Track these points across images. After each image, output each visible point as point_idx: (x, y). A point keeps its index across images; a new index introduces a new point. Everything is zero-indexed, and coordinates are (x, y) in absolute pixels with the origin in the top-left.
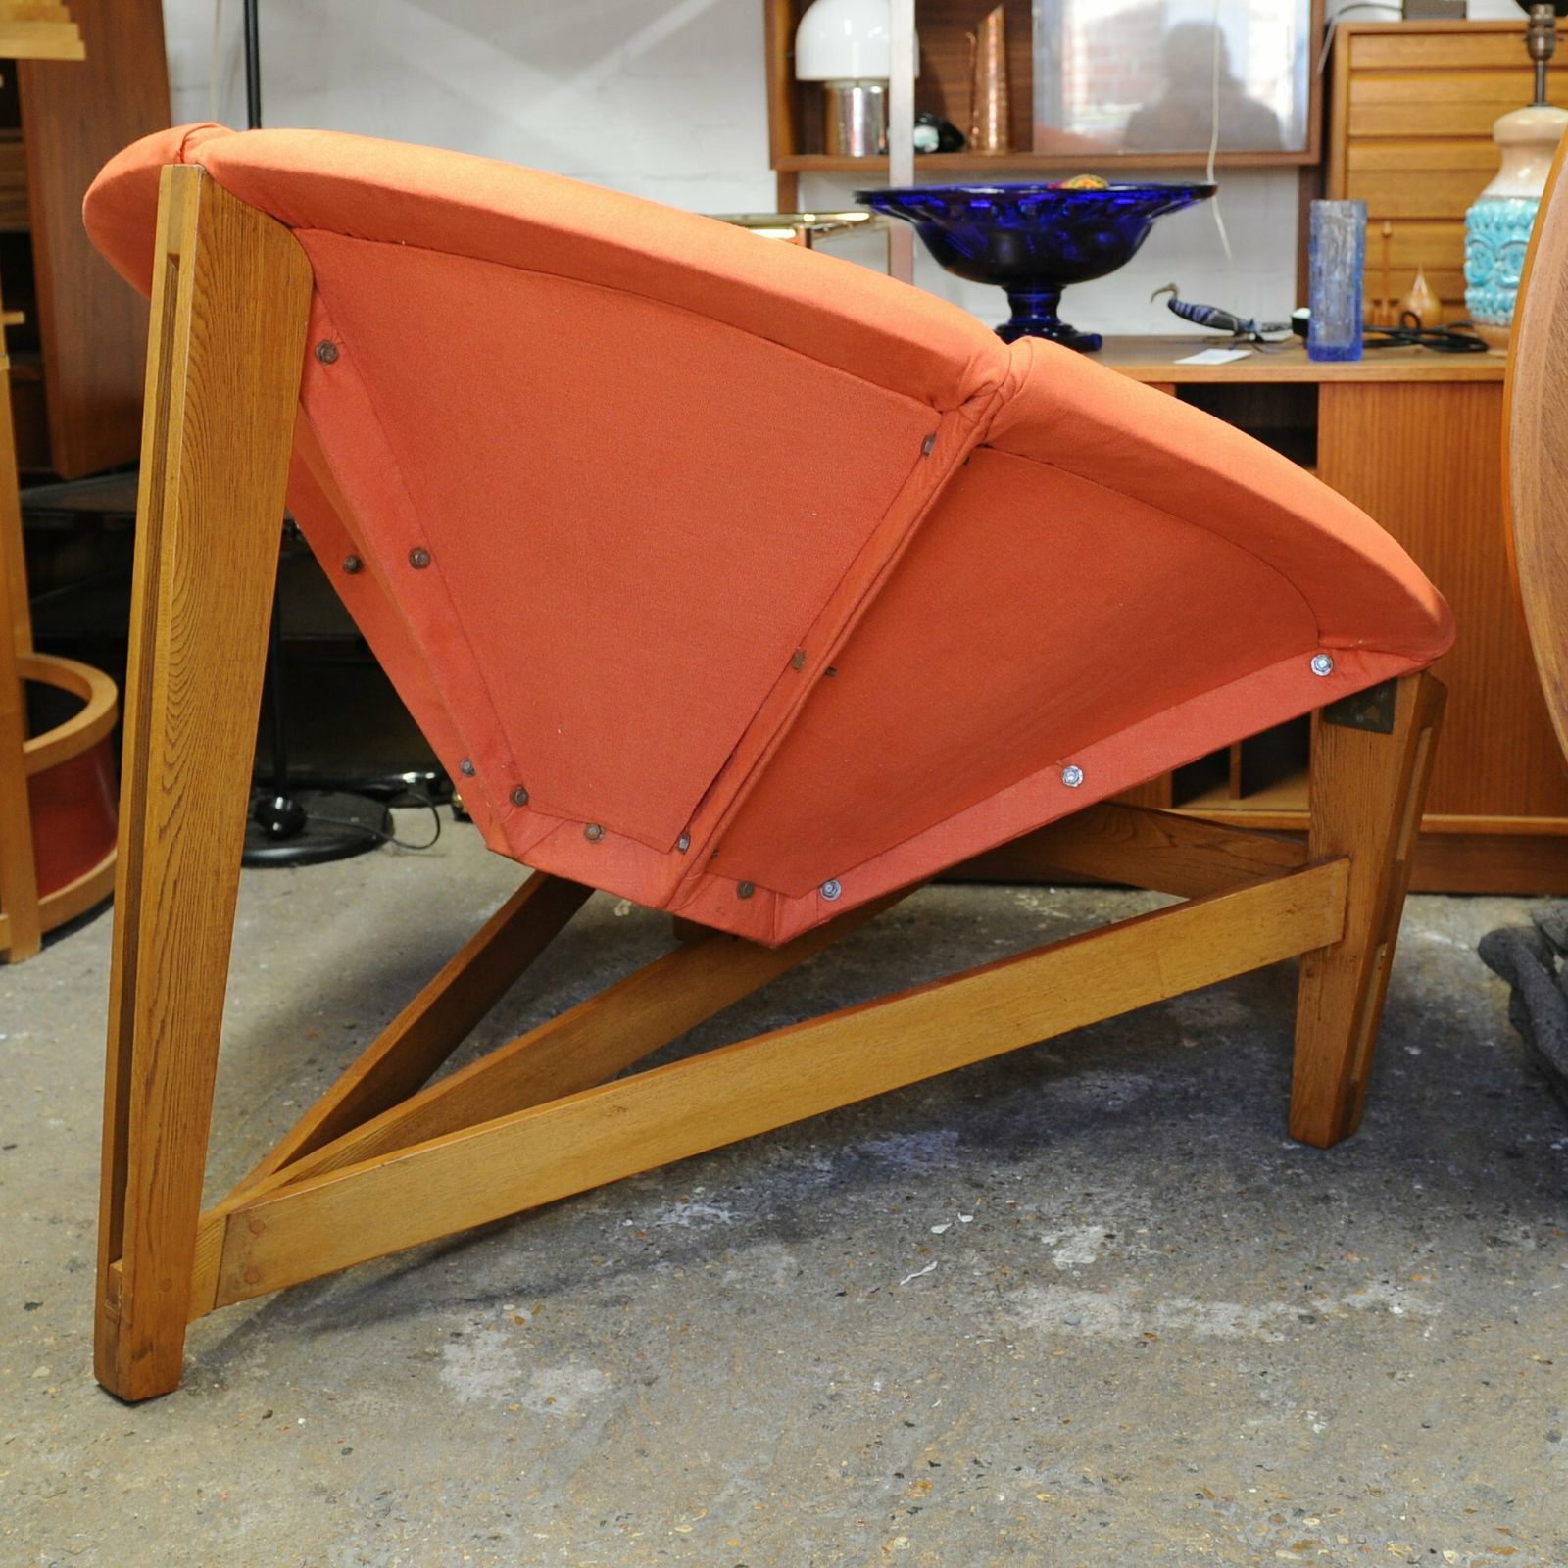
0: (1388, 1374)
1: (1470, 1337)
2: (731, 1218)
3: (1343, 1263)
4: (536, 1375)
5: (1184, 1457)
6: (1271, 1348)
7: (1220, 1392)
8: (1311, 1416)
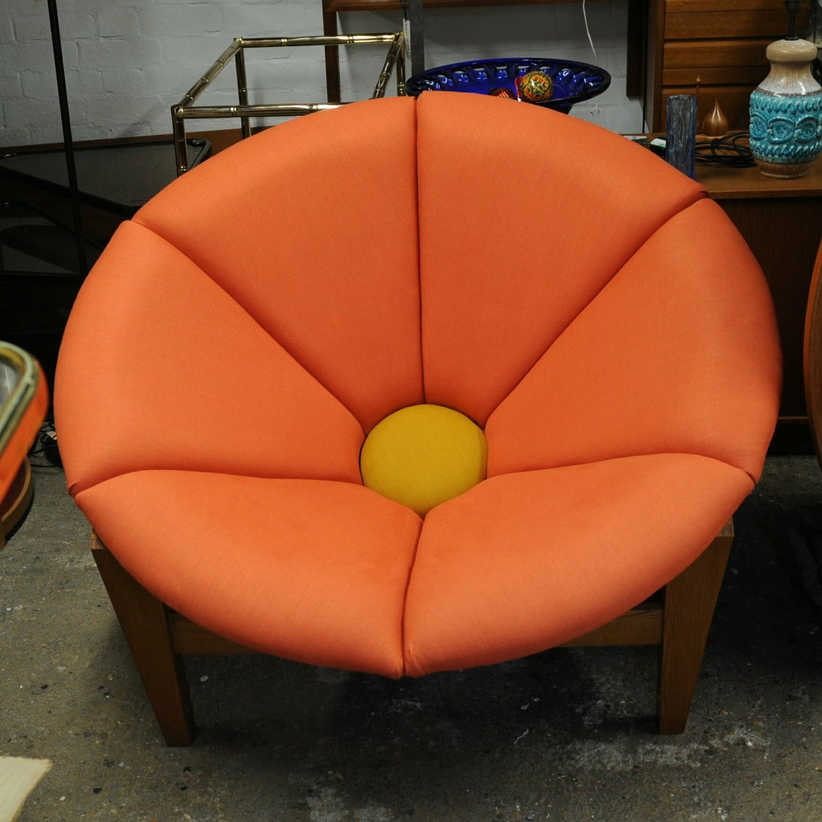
0: (751, 783)
1: (786, 758)
2: (421, 707)
3: (720, 716)
6: (695, 771)
7: (676, 800)
8: (720, 810)
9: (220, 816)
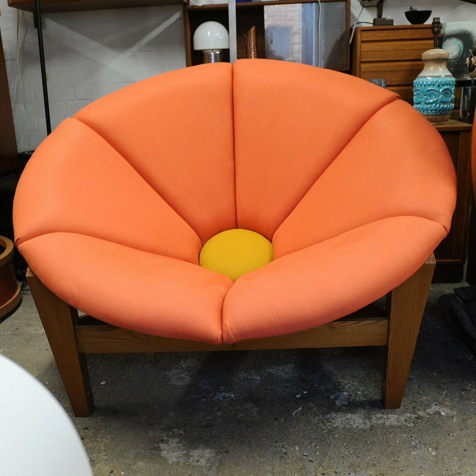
0: (448, 434)
1: (468, 421)
2: (234, 396)
3: (421, 399)
4: (191, 452)
5: (398, 466)
6: (411, 428)
7: (401, 444)
8: (430, 450)
9: (103, 453)
